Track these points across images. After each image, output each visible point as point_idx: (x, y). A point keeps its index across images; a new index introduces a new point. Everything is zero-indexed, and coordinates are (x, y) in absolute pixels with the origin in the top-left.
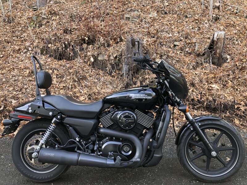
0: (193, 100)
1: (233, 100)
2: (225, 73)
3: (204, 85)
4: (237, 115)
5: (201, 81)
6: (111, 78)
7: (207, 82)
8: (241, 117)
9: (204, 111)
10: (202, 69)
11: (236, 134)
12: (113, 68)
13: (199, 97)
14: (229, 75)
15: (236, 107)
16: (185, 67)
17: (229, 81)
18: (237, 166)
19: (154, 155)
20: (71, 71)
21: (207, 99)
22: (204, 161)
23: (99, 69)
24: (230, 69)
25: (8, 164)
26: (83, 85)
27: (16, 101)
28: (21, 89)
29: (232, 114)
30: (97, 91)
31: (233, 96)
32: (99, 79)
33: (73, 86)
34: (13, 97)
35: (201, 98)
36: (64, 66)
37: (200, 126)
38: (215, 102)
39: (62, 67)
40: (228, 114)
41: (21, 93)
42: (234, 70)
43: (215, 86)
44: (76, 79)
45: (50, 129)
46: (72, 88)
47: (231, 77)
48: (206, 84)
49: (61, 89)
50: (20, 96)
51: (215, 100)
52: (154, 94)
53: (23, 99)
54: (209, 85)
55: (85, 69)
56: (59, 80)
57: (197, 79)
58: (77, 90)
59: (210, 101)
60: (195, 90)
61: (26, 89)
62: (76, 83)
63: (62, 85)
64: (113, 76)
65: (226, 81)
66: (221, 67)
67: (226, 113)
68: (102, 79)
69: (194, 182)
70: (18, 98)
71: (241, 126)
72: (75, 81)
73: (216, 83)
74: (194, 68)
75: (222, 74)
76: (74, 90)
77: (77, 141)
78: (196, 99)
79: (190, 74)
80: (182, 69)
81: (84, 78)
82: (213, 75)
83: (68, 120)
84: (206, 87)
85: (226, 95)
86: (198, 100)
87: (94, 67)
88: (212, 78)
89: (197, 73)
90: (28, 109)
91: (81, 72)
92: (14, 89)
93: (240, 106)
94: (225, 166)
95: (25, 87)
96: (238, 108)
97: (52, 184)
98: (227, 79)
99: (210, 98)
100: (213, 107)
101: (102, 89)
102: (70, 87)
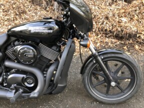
0: (106, 30)
1: (136, 31)
2: (134, 9)
3: (116, 18)
4: (137, 42)
5: (114, 15)
6: (46, 12)
7: (119, 16)
8: (140, 43)
9: (114, 38)
10: (116, 5)
11: (136, 66)
12: (47, 4)
13: (111, 28)
14: (136, 11)
15: (138, 35)
16: (103, 4)
17: (136, 15)
18: (133, 93)
19: (59, 85)
20: (14, 6)
21: (117, 30)
22: (105, 86)
23: (37, 5)
24: (137, 6)
26: (23, 18)
29: (134, 41)
31: (137, 27)
32: (36, 13)
33: (15, 19)
35: (112, 29)
36: (9, 3)
37: (102, 60)
38: (122, 32)
39: (8, 3)
40: (131, 41)
42: (141, 6)
43: (124, 19)
44: (18, 13)
46: (14, 20)
47: (137, 12)
48: (118, 17)
49: (6, 21)
51: (122, 31)
52: (57, 27)
54: (120, 19)
55: (26, 5)
56: (5, 13)
57: (111, 14)
59: (119, 31)
60: (108, 23)
62: (17, 17)
63: (6, 18)
64: (48, 11)
65: (133, 16)
66: (130, 3)
67: (130, 40)
68: (39, 14)
69: (95, 103)
71: (139, 51)
72: (17, 15)
73: (125, 16)
74: (110, 5)
75: (130, 9)
78: (108, 29)
79: (106, 10)
80: (100, 5)
81: (24, 12)
82: (123, 11)
84: (117, 20)
85: (131, 27)
86: (110, 31)
87: (33, 4)
88: (123, 13)
89: (111, 8)
91: (22, 7)
93: (141, 35)
94: (122, 92)
96: (139, 36)
98: (134, 13)
99: (119, 29)
100: (120, 35)
102: (12, 19)
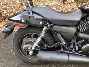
25: (11, 49)
27: (6, 11)
28: (7, 4)
30: (48, 4)
34: (4, 9)
41: (7, 6)
45: (41, 35)
50: (7, 8)
53: (9, 10)
58: (37, 4)
61: (10, 4)
70: (7, 9)
76: (36, 4)
77: (64, 44)
83: (56, 28)
90: (21, 19)
92: (3, 4)
95: (9, 2)
97: (42, 65)
101: (50, 3)
